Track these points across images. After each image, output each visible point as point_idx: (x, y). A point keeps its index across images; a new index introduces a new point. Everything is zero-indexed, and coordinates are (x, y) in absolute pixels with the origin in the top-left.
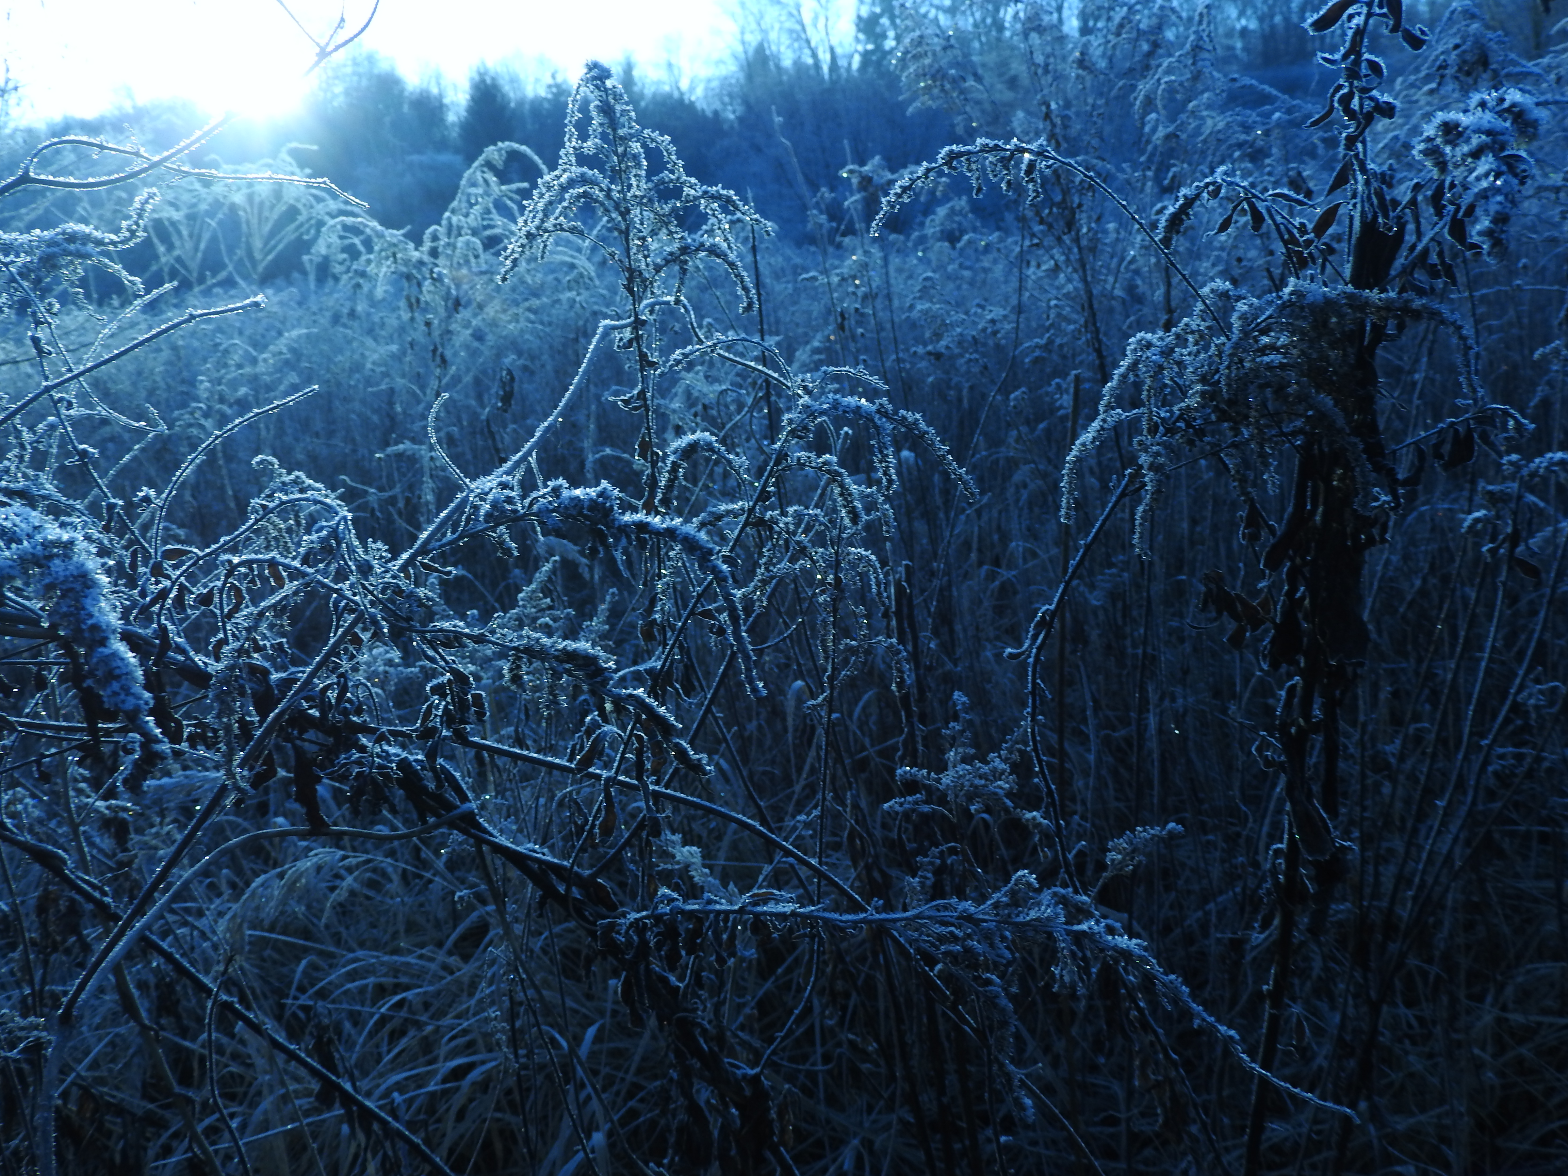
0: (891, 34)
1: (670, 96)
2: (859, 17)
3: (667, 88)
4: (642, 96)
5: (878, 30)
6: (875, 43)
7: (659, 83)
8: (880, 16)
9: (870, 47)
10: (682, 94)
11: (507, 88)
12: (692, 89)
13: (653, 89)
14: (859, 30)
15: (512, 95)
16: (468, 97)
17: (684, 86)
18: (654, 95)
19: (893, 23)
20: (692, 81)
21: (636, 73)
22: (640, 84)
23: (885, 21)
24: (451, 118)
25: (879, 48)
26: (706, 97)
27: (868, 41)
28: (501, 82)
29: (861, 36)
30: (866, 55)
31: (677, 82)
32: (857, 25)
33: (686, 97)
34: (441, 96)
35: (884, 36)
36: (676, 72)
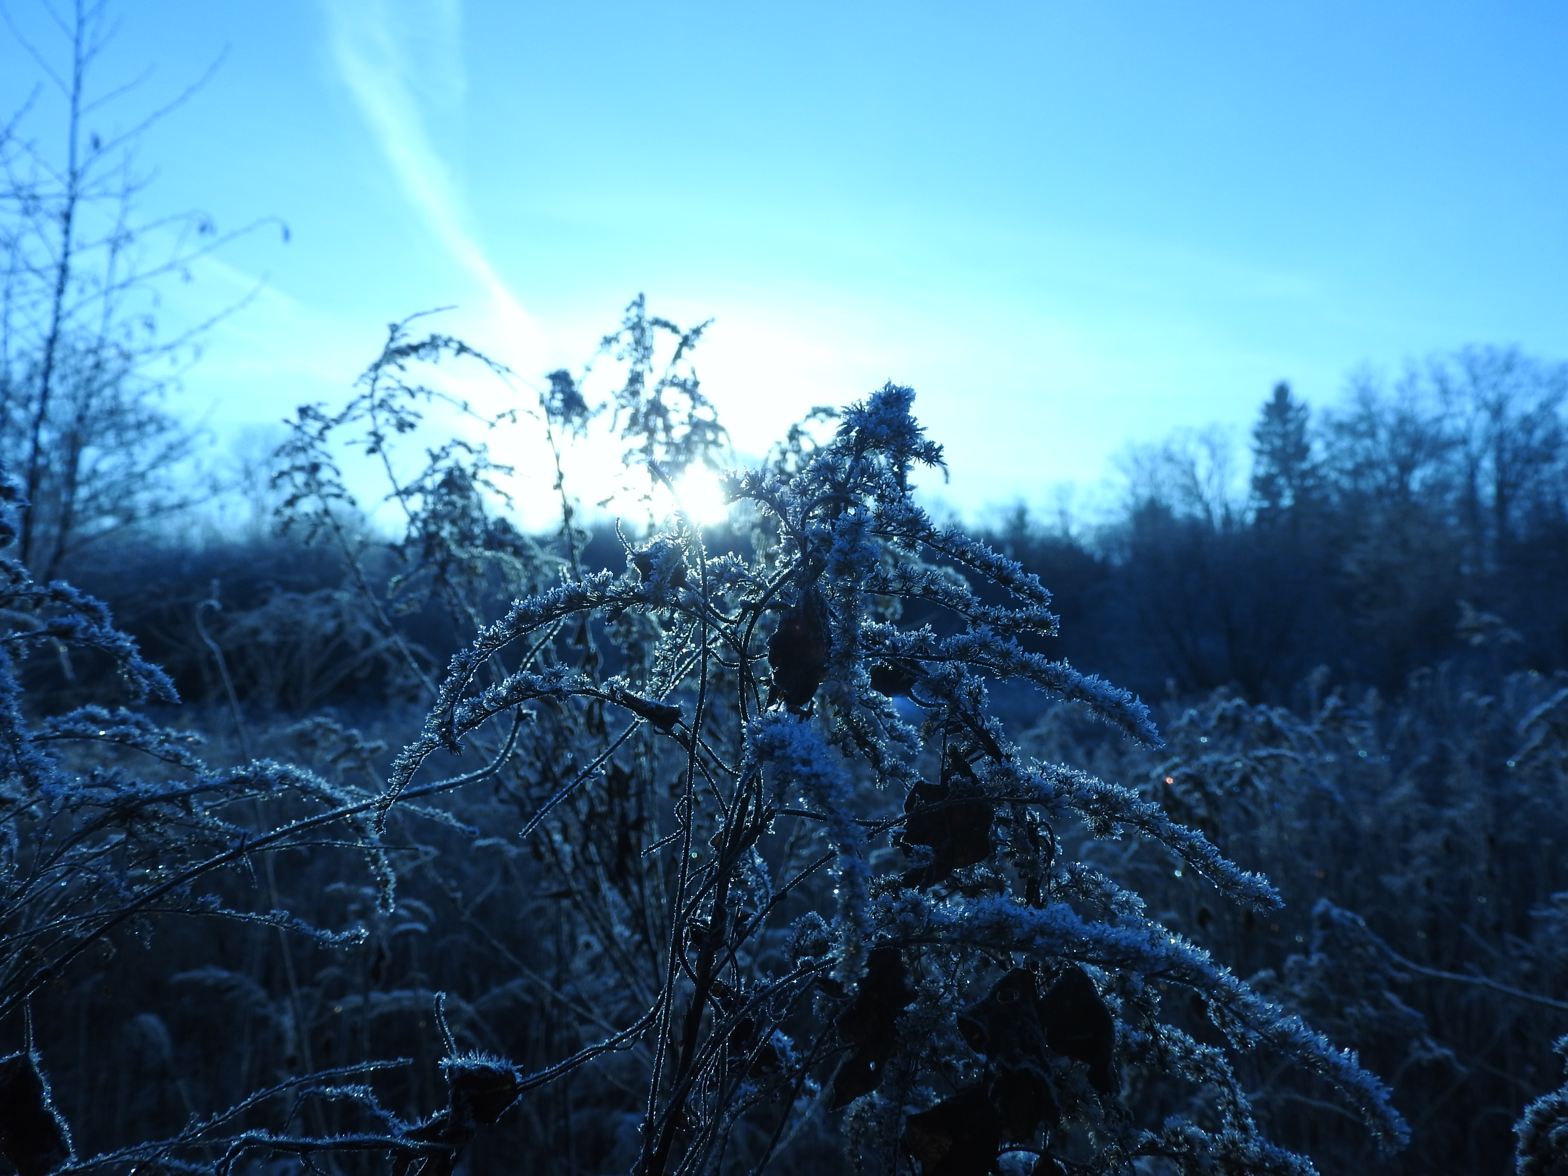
0: (1288, 493)
1: (1059, 540)
2: (1255, 477)
4: (1031, 538)
5: (1274, 489)
6: (1271, 501)
8: (1278, 476)
9: (1265, 504)
14: (1255, 488)
19: (1290, 483)
23: (1282, 481)
27: (1263, 499)
29: (1256, 494)
30: (1260, 511)
32: (1253, 484)
35: (1281, 495)
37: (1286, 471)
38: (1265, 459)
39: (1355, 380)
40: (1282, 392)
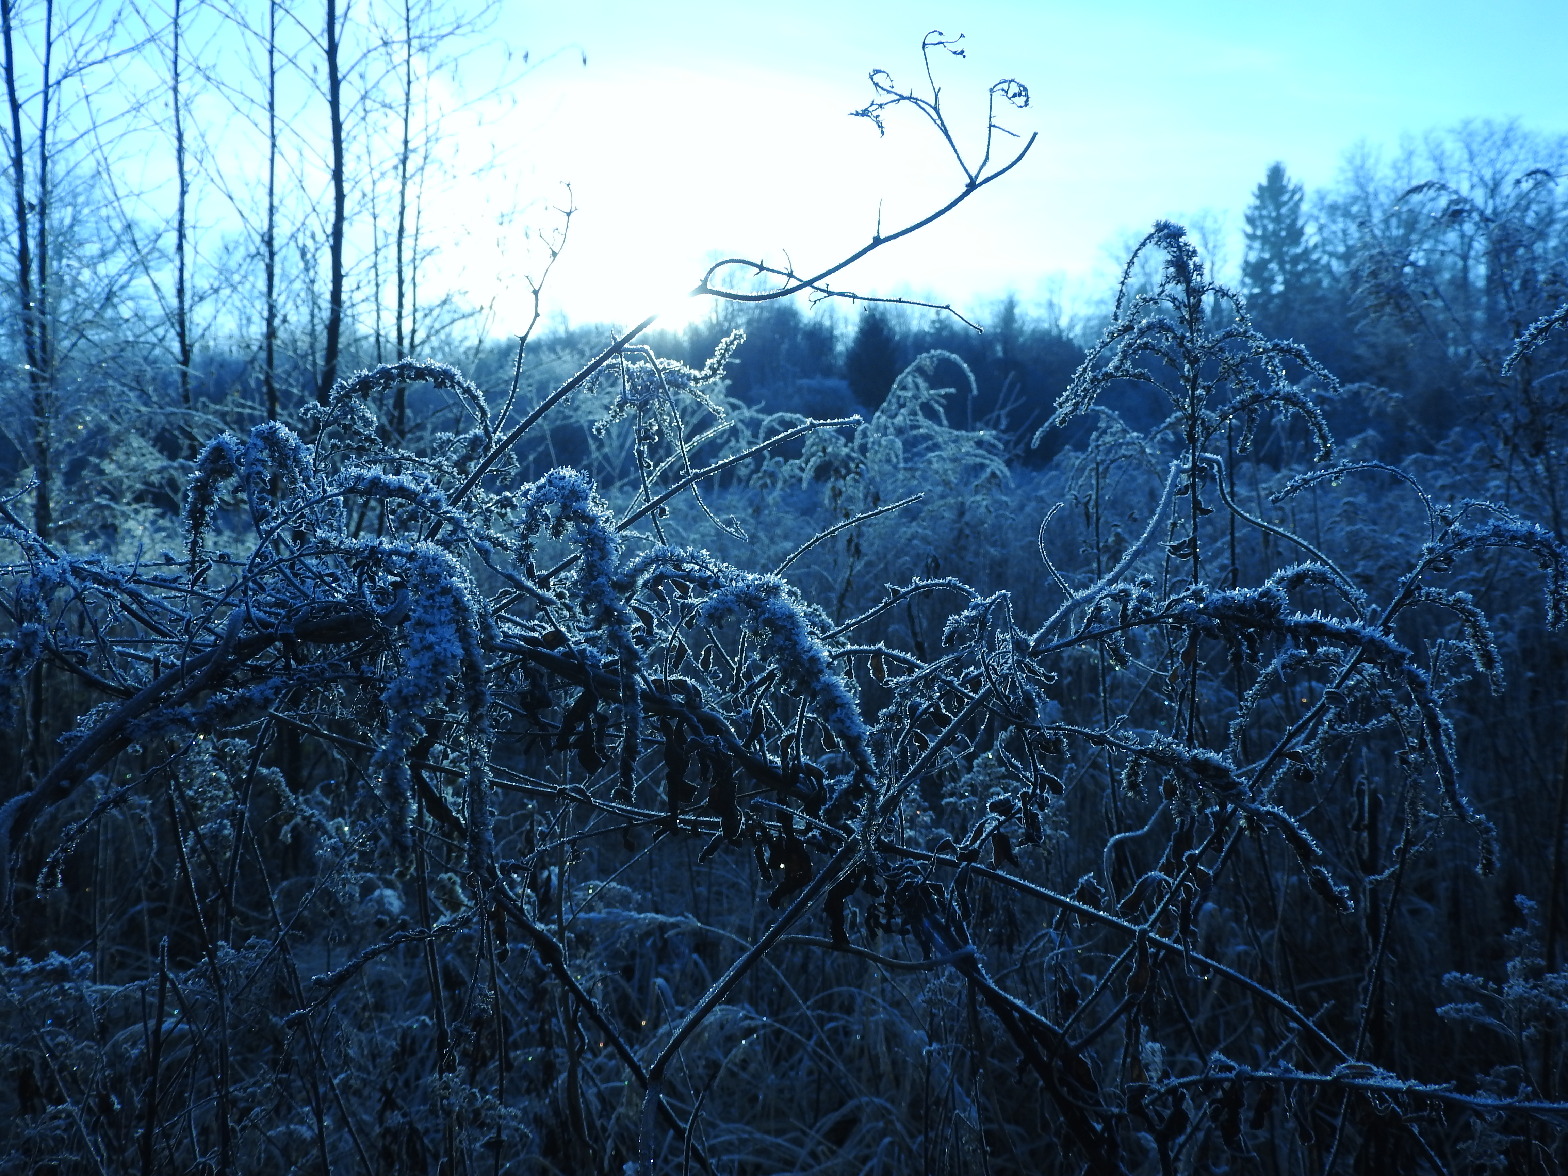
0: (1280, 278)
1: (1048, 332)
2: (1247, 263)
3: (1046, 325)
4: (1021, 332)
5: (1266, 274)
6: (1261, 286)
7: (1038, 320)
8: (1269, 261)
9: (1256, 291)
10: (1060, 331)
11: (893, 322)
12: (1071, 327)
13: (1032, 326)
14: (1246, 274)
15: (897, 329)
16: (856, 329)
17: (1064, 323)
18: (1034, 331)
19: (1282, 268)
20: (1071, 320)
21: (1017, 311)
22: (1020, 322)
23: (1274, 266)
24: (840, 348)
25: (1265, 292)
26: (1084, 335)
27: (1254, 285)
28: (889, 317)
29: (1248, 280)
30: (1251, 297)
31: (1056, 320)
32: (1244, 270)
33: (1065, 334)
34: (831, 329)
35: (1272, 281)
36: (1057, 310)
37: (1278, 256)
38: (1257, 245)
39: (1351, 161)
40: (1276, 174)
